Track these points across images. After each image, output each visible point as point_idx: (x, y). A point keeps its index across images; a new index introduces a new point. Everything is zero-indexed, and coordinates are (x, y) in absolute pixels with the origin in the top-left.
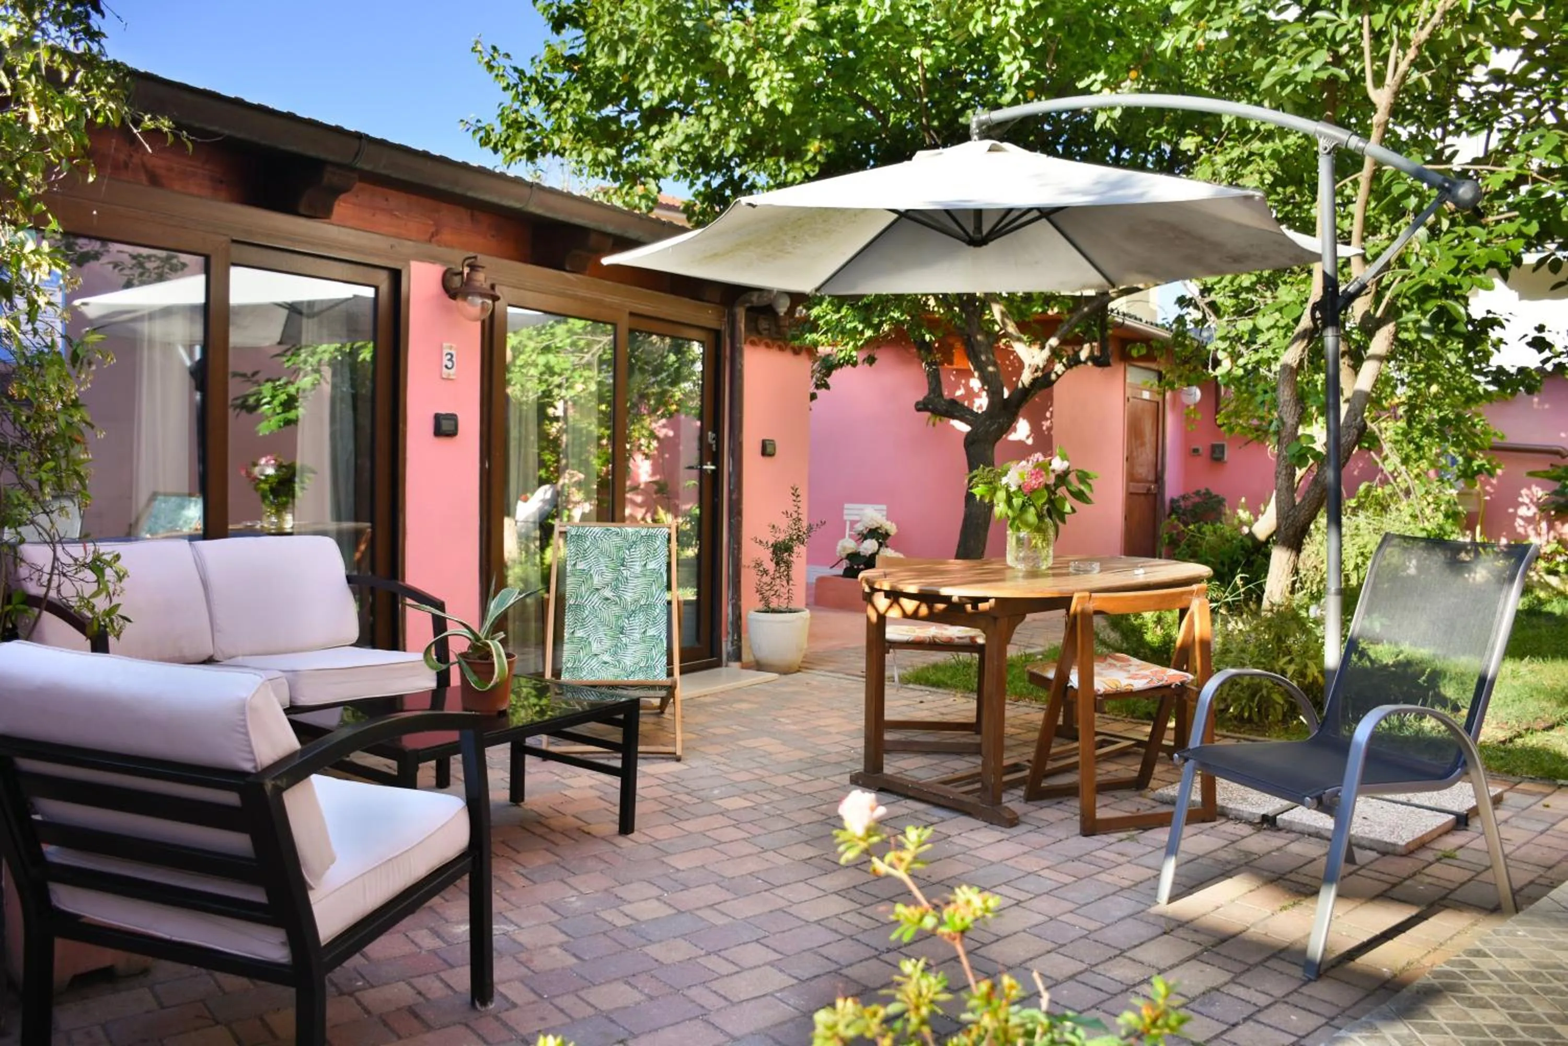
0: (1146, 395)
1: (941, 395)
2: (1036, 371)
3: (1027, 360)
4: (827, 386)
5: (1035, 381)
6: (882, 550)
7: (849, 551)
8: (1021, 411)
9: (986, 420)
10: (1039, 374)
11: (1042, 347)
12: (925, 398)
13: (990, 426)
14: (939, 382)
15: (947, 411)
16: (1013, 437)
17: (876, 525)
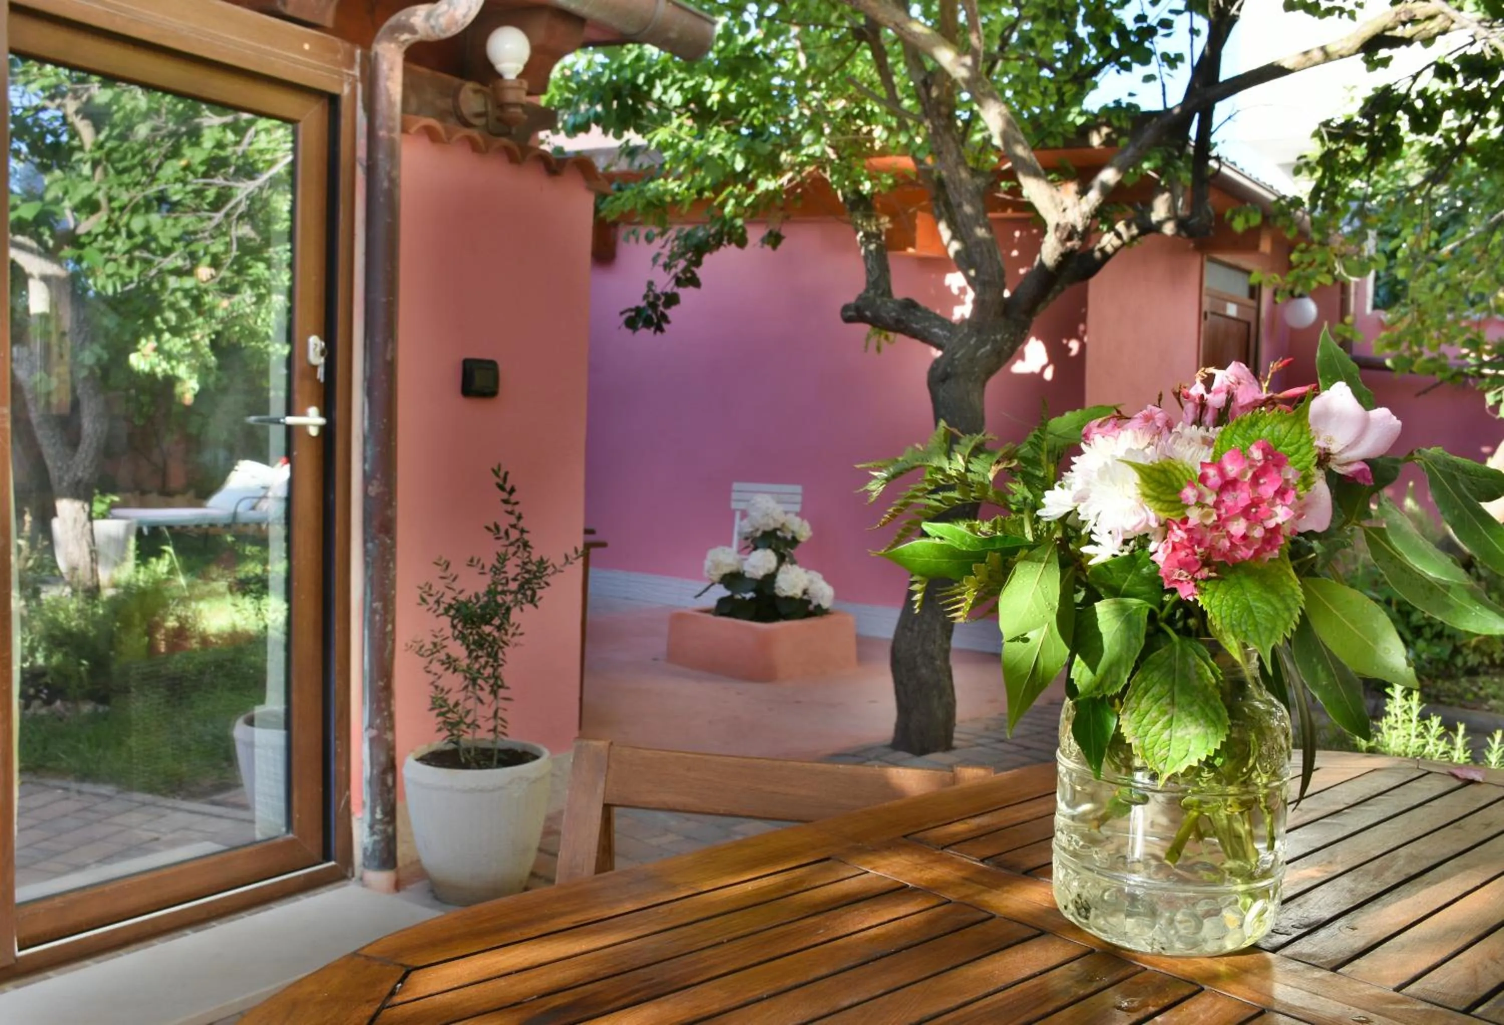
0: (1232, 310)
1: (888, 293)
2: (1070, 238)
3: (1051, 217)
4: (694, 282)
5: (1067, 257)
6: (784, 568)
7: (726, 570)
8: (1037, 321)
9: (969, 336)
10: (1075, 243)
11: (1083, 192)
12: (860, 298)
13: (977, 348)
14: (884, 269)
15: (898, 321)
16: (1019, 368)
17: (772, 525)
